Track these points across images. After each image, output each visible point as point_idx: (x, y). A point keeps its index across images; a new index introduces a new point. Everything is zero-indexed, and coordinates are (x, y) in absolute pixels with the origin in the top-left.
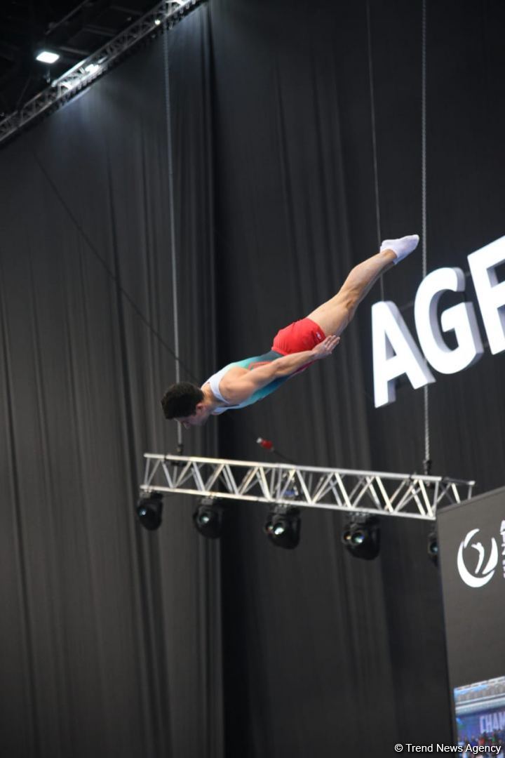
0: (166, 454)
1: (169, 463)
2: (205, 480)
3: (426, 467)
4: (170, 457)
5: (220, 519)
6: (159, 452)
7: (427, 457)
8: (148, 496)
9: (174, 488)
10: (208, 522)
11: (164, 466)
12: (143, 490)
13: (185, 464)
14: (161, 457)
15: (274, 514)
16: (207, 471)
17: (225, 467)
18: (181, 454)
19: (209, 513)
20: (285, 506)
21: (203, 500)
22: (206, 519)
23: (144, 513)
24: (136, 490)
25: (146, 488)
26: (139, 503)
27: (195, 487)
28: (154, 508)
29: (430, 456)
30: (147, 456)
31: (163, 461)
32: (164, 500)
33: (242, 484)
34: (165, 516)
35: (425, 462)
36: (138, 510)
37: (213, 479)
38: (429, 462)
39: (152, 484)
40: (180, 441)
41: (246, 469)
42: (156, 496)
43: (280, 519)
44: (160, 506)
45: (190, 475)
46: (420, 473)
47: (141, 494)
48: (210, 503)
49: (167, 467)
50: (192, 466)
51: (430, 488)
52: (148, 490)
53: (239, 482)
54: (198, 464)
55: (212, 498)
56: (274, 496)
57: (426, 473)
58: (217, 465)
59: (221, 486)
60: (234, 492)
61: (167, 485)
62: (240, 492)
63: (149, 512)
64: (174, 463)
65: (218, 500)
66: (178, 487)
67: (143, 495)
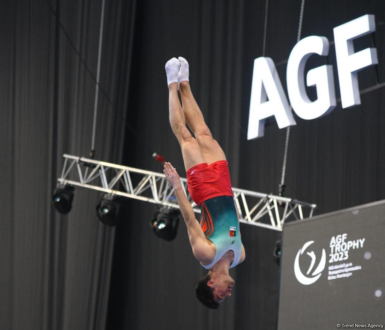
0: (80, 157)
1: (82, 164)
2: (109, 181)
3: (280, 190)
4: (83, 159)
5: (117, 212)
6: (76, 155)
7: (282, 182)
8: (63, 187)
9: (84, 184)
10: (108, 213)
11: (78, 166)
12: (60, 182)
13: (94, 166)
14: (77, 158)
15: (159, 213)
16: (111, 173)
17: (125, 172)
18: (93, 158)
19: (109, 206)
20: (169, 208)
21: (106, 196)
22: (106, 211)
23: (58, 200)
24: (54, 182)
25: (62, 181)
26: (55, 192)
27: (100, 185)
28: (67, 197)
30: (66, 156)
31: (77, 161)
32: (75, 192)
33: (137, 188)
34: (74, 203)
35: (280, 186)
36: (54, 197)
37: (115, 180)
38: (283, 186)
39: (68, 178)
40: (93, 148)
41: (143, 176)
42: (69, 188)
43: (163, 217)
44: (72, 196)
45: (97, 175)
46: (275, 194)
47: (58, 185)
48: (111, 198)
49: (81, 166)
50: (100, 168)
51: (281, 206)
52: (64, 182)
53: (135, 185)
54: (105, 167)
55: (113, 195)
56: (161, 199)
57: (280, 194)
58: (119, 170)
59: (121, 187)
60: (130, 193)
61: (79, 181)
62: (135, 193)
63: (62, 199)
64: (86, 164)
65: (117, 198)
66: (87, 184)
67: (59, 186)
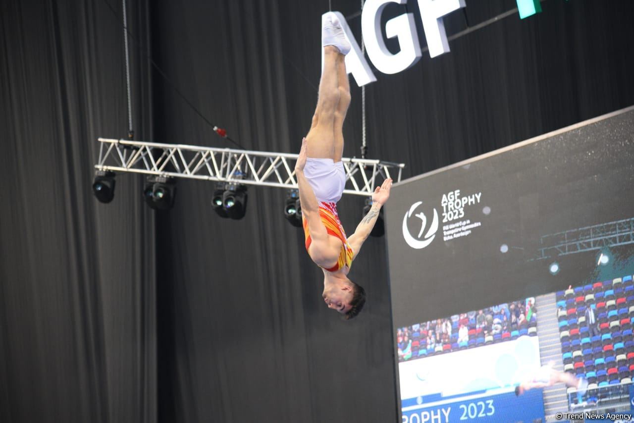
0: (119, 139)
1: (122, 147)
3: (363, 152)
4: (123, 142)
5: (172, 194)
6: (113, 138)
7: (364, 144)
8: (102, 174)
9: (127, 168)
10: (163, 197)
11: (118, 149)
12: (98, 169)
13: (138, 148)
14: (114, 142)
15: (225, 190)
17: (177, 150)
19: (163, 191)
20: (235, 184)
21: (157, 178)
22: (161, 195)
23: (99, 189)
25: (101, 168)
26: (94, 180)
27: (143, 168)
28: (108, 184)
29: (366, 144)
30: (101, 140)
31: (116, 145)
33: (193, 169)
34: (116, 192)
35: (362, 148)
36: (95, 186)
37: (165, 160)
38: (366, 148)
39: (106, 164)
40: (131, 128)
42: (110, 174)
43: (230, 195)
44: (113, 184)
46: (359, 157)
47: (95, 173)
48: (164, 181)
49: (120, 149)
50: (145, 150)
51: (369, 169)
52: (102, 169)
54: (151, 148)
56: (224, 175)
57: (363, 157)
59: (170, 167)
61: (120, 165)
62: (191, 172)
63: (104, 187)
66: (131, 167)
67: (98, 173)
